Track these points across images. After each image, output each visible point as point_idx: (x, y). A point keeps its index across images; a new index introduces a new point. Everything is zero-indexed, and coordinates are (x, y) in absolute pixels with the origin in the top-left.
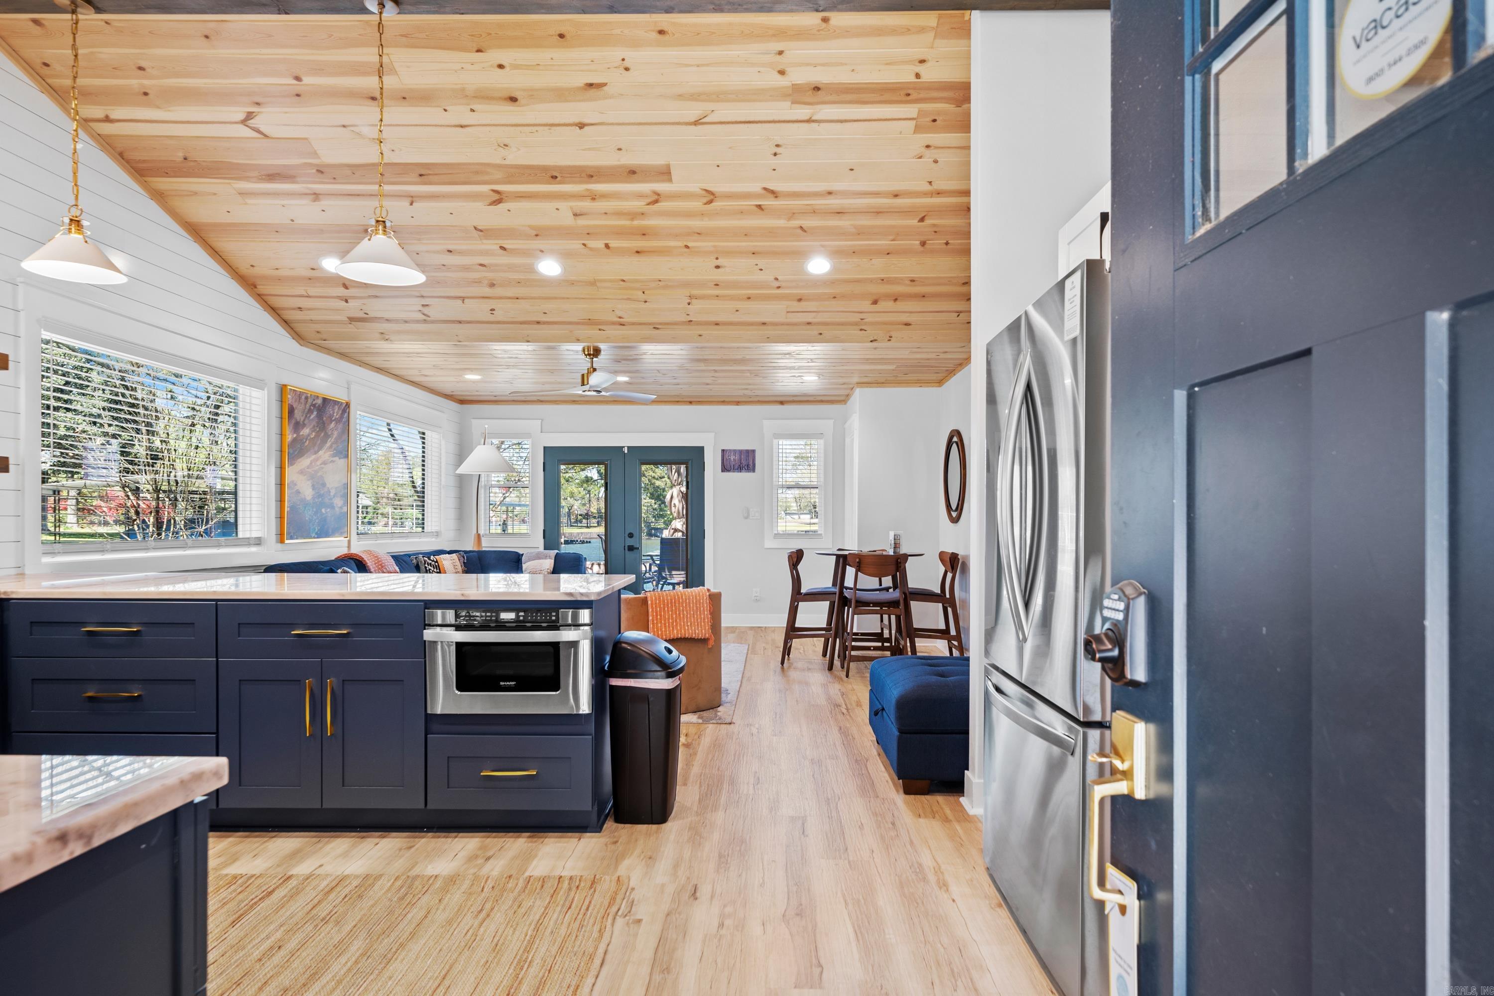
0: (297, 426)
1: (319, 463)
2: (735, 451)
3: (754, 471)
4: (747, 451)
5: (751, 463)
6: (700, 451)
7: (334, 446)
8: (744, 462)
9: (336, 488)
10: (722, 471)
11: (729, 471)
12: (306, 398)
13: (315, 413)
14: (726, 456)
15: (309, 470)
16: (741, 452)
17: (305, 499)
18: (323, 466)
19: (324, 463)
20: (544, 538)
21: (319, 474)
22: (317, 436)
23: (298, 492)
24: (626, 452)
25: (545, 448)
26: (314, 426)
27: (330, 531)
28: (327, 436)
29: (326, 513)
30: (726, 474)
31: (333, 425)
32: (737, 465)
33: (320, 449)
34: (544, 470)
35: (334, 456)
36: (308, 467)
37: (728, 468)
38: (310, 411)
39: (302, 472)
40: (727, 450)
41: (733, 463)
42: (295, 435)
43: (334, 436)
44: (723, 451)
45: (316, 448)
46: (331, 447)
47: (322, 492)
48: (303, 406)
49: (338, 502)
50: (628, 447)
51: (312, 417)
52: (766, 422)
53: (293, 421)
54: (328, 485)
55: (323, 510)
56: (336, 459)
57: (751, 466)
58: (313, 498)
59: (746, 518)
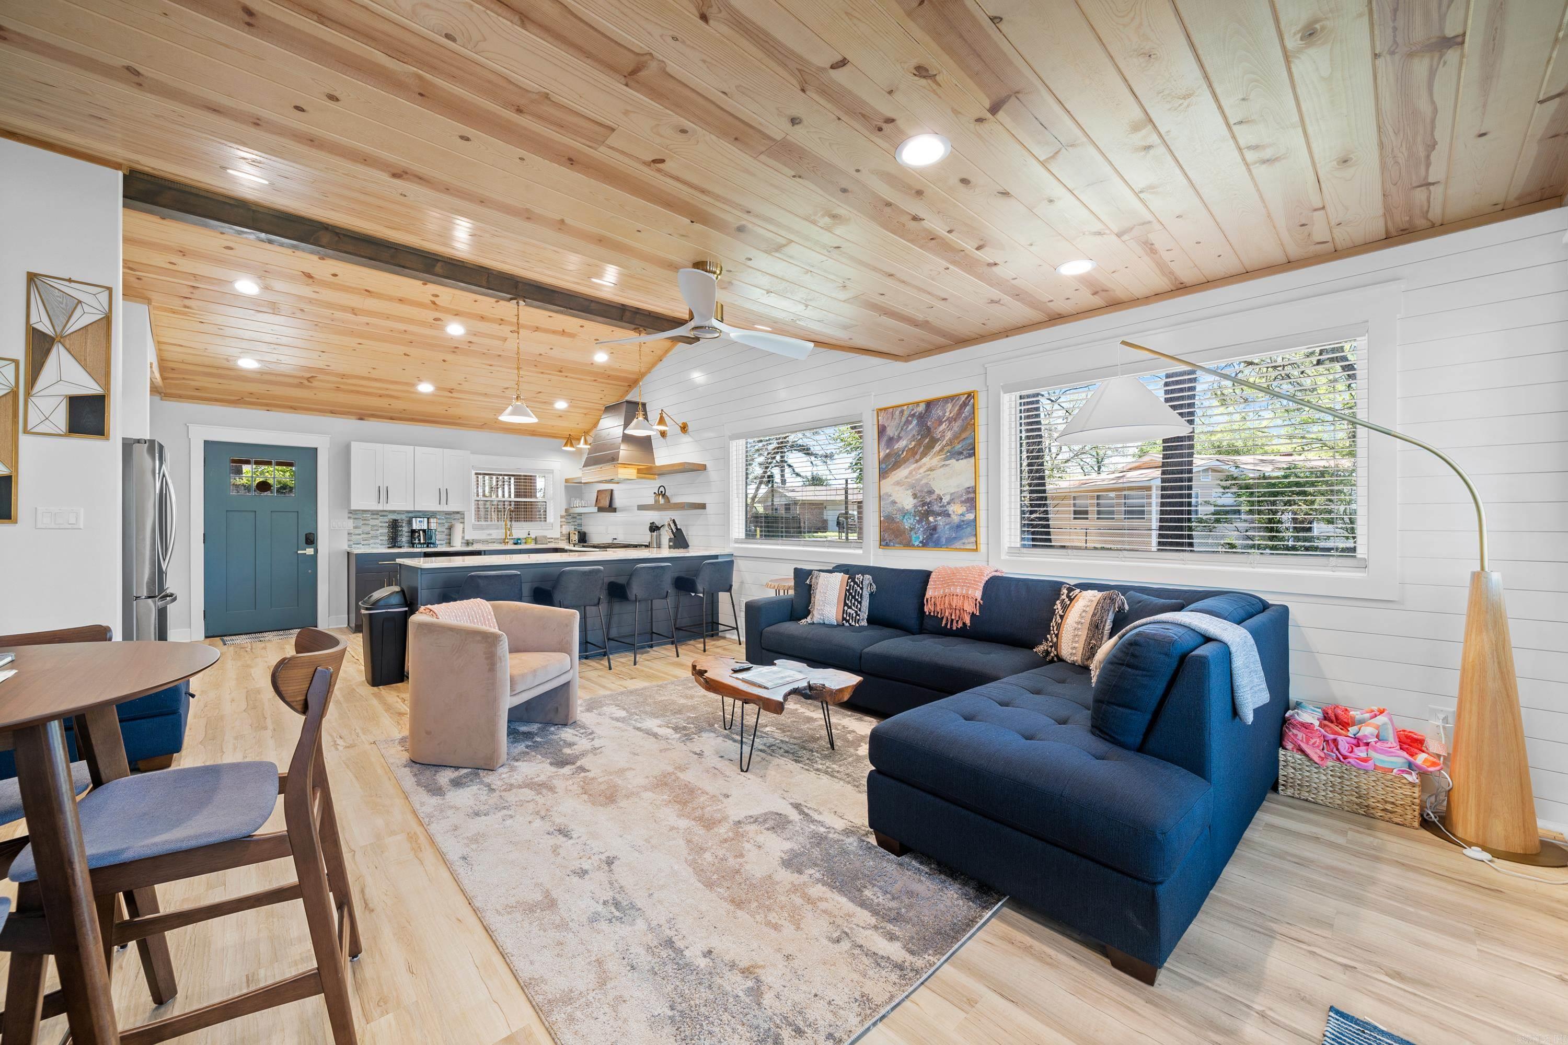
0: (891, 441)
1: (921, 471)
7: (949, 448)
9: (951, 494)
12: (902, 412)
13: (915, 422)
15: (909, 480)
17: (903, 508)
18: (929, 472)
19: (931, 469)
21: (923, 482)
22: (919, 443)
23: (894, 502)
26: (914, 436)
27: (944, 540)
28: (934, 441)
29: (936, 521)
31: (943, 426)
33: (924, 455)
35: (946, 459)
36: (906, 478)
38: (908, 422)
39: (898, 483)
42: (888, 451)
43: (947, 438)
45: (917, 457)
46: (941, 450)
47: (928, 500)
48: (897, 421)
49: (957, 510)
51: (910, 427)
53: (885, 439)
54: (937, 492)
55: (931, 519)
56: (953, 461)
58: (915, 507)
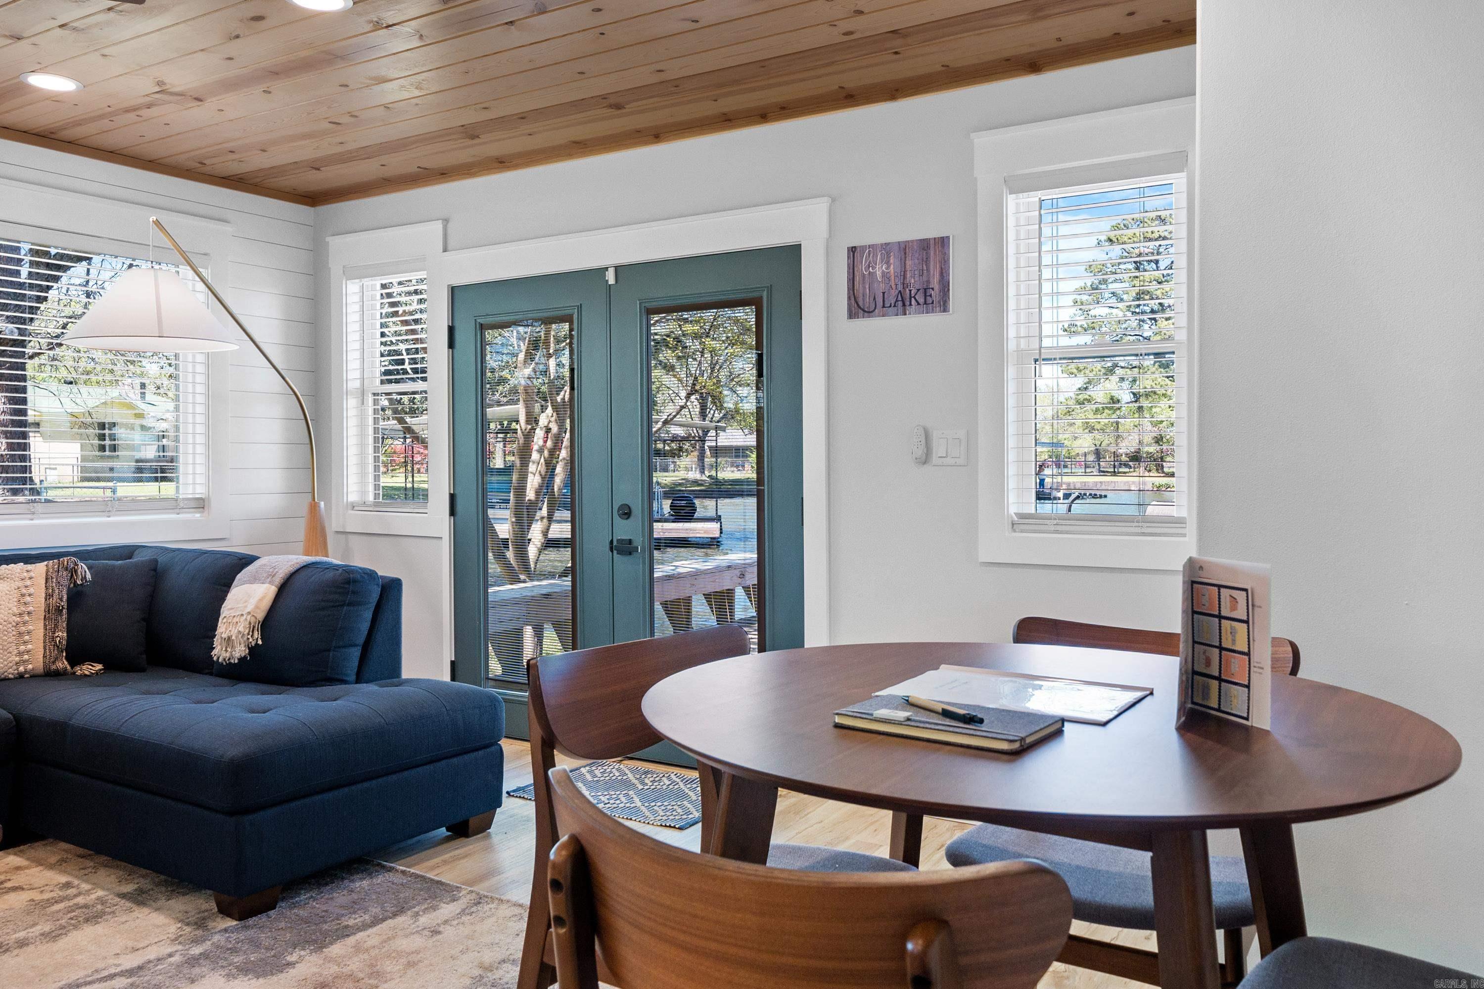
2: (886, 248)
3: (944, 307)
4: (925, 245)
5: (935, 283)
6: (793, 253)
8: (914, 282)
10: (851, 315)
11: (868, 313)
14: (862, 268)
16: (904, 248)
20: (452, 512)
24: (612, 281)
25: (454, 291)
30: (864, 324)
32: (894, 293)
34: (451, 345)
37: (867, 303)
40: (863, 248)
41: (882, 286)
44: (853, 250)
50: (617, 268)
52: (982, 141)
57: (935, 294)
59: (925, 459)
